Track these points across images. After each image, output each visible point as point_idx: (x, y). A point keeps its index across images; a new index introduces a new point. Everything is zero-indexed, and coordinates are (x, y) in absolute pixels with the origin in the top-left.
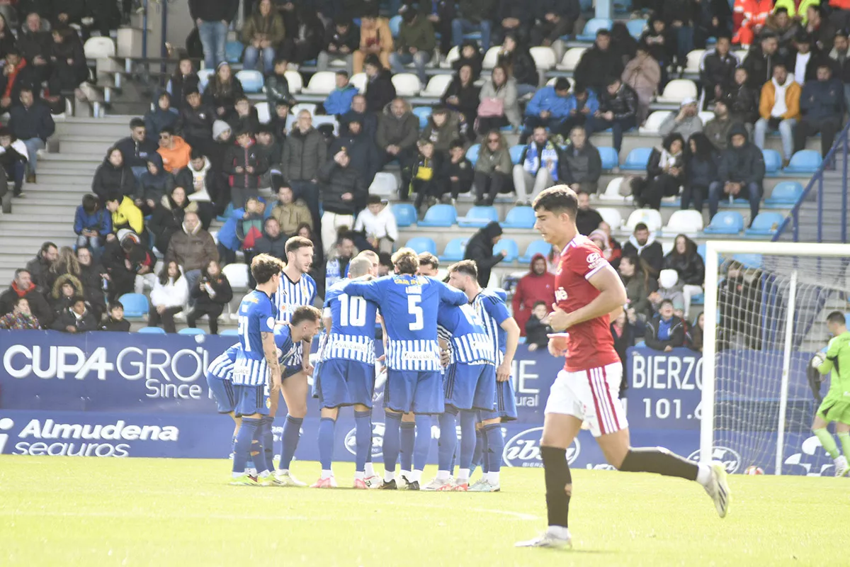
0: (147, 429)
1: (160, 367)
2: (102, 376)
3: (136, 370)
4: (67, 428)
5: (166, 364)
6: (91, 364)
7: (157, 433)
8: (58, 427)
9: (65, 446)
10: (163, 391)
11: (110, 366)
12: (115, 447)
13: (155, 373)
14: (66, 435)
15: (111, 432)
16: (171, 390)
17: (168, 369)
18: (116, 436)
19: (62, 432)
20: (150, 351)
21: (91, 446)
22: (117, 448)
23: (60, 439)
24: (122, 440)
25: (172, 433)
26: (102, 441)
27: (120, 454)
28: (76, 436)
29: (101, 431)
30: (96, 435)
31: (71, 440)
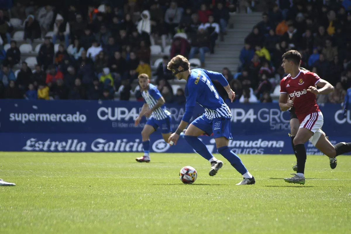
0: (271, 143)
1: (276, 117)
2: (252, 121)
3: (266, 118)
4: (238, 143)
5: (278, 115)
6: (247, 116)
7: (275, 144)
8: (234, 142)
9: (237, 150)
10: (277, 127)
11: (255, 117)
12: (258, 150)
13: (274, 119)
14: (238, 145)
15: (256, 144)
16: (281, 126)
17: (279, 118)
18: (258, 145)
19: (236, 144)
20: (272, 110)
21: (248, 150)
22: (259, 151)
23: (235, 147)
24: (260, 147)
25: (281, 144)
26: (252, 148)
27: (260, 153)
28: (242, 146)
29: (252, 144)
30: (250, 145)
31: (239, 147)
